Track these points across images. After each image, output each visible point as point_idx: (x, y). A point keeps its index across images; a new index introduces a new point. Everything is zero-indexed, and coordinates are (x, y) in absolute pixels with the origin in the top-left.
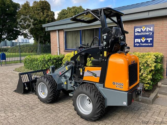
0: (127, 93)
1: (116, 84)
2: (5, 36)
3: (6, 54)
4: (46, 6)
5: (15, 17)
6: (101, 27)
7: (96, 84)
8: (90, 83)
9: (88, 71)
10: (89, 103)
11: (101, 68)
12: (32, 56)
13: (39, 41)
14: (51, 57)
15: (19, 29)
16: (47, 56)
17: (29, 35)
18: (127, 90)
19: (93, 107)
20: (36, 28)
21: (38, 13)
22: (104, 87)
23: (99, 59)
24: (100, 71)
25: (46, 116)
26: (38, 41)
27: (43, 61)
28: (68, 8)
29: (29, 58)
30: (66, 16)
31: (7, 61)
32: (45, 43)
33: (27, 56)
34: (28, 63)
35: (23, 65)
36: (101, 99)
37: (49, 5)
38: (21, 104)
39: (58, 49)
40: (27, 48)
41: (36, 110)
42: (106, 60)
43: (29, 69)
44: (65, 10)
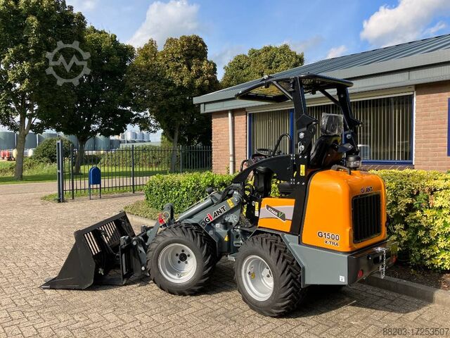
0: (346, 256)
1: (324, 236)
2: (97, 126)
3: (102, 170)
4: (196, 50)
5: (121, 77)
6: (293, 108)
7: (283, 235)
8: (272, 234)
9: (268, 207)
10: (268, 276)
11: (294, 200)
12: (165, 176)
13: (176, 139)
14: (213, 179)
15: (129, 108)
16: (204, 177)
17: (152, 122)
18: (349, 250)
19: (275, 285)
20: (171, 106)
21: (177, 67)
22: (300, 242)
23: (290, 181)
24: (293, 206)
25: (214, 328)
26: (173, 138)
27: (194, 189)
28: (253, 52)
29: (159, 182)
30: (245, 72)
31: (103, 186)
32: (189, 143)
33: (154, 177)
34: (157, 194)
35: (144, 198)
36: (292, 268)
37: (204, 45)
38: (149, 296)
39: (231, 159)
40: (146, 156)
41: (187, 312)
42: (303, 184)
43: (157, 208)
44: (244, 56)
